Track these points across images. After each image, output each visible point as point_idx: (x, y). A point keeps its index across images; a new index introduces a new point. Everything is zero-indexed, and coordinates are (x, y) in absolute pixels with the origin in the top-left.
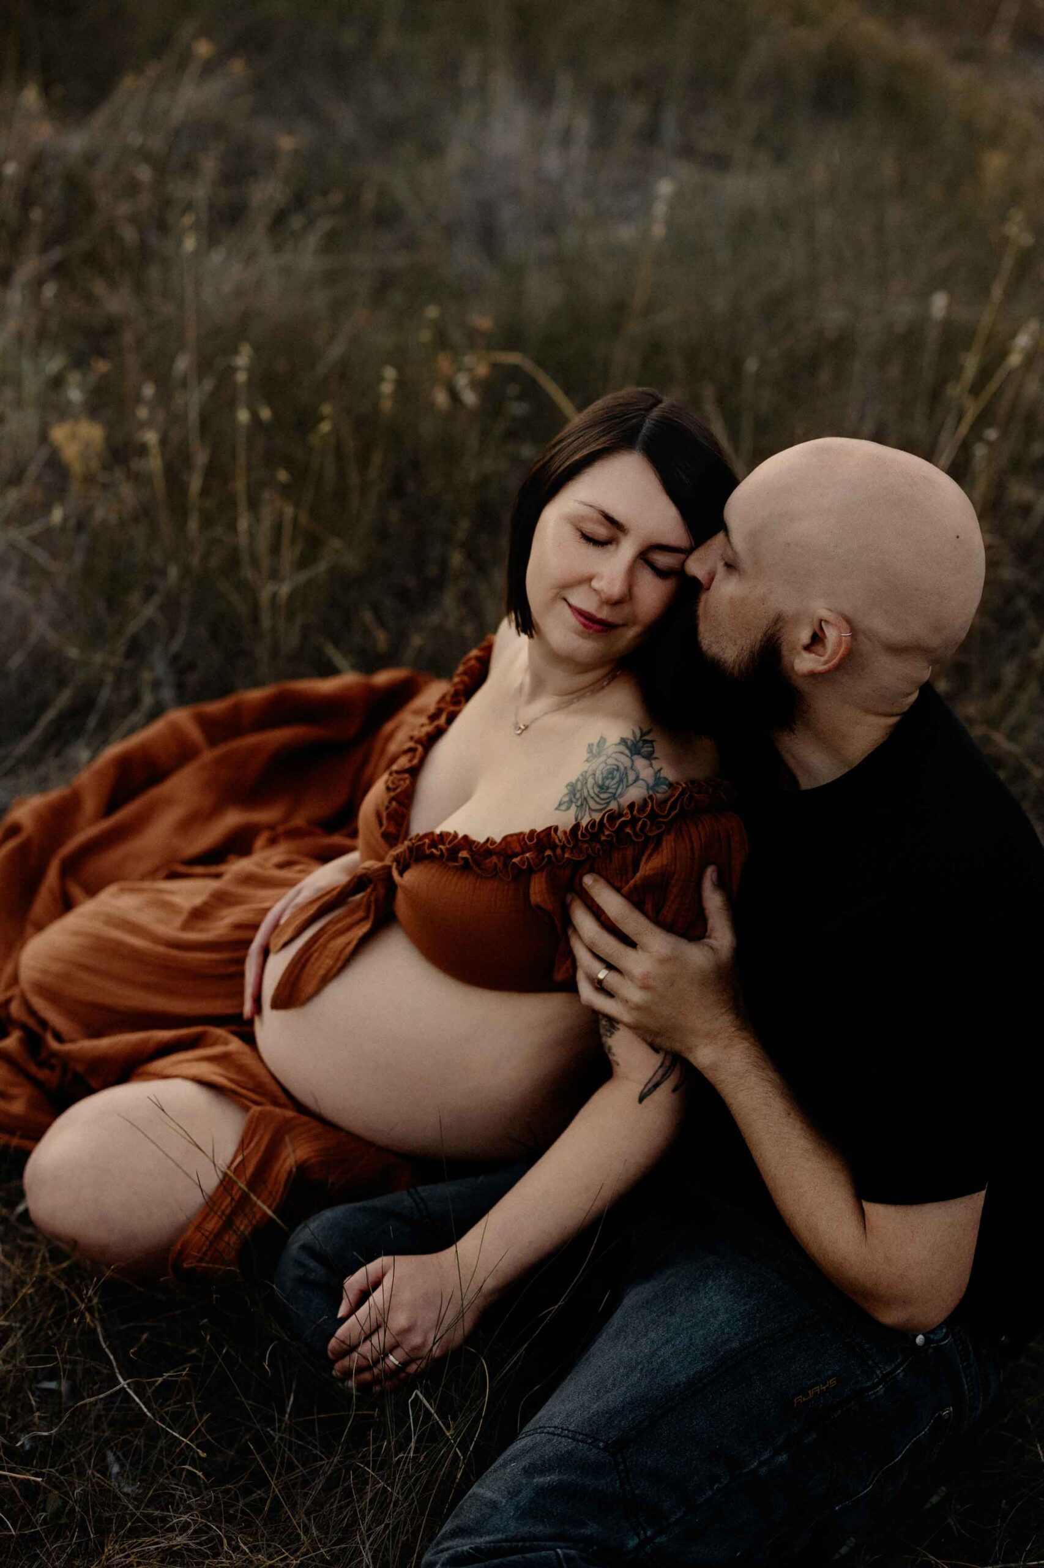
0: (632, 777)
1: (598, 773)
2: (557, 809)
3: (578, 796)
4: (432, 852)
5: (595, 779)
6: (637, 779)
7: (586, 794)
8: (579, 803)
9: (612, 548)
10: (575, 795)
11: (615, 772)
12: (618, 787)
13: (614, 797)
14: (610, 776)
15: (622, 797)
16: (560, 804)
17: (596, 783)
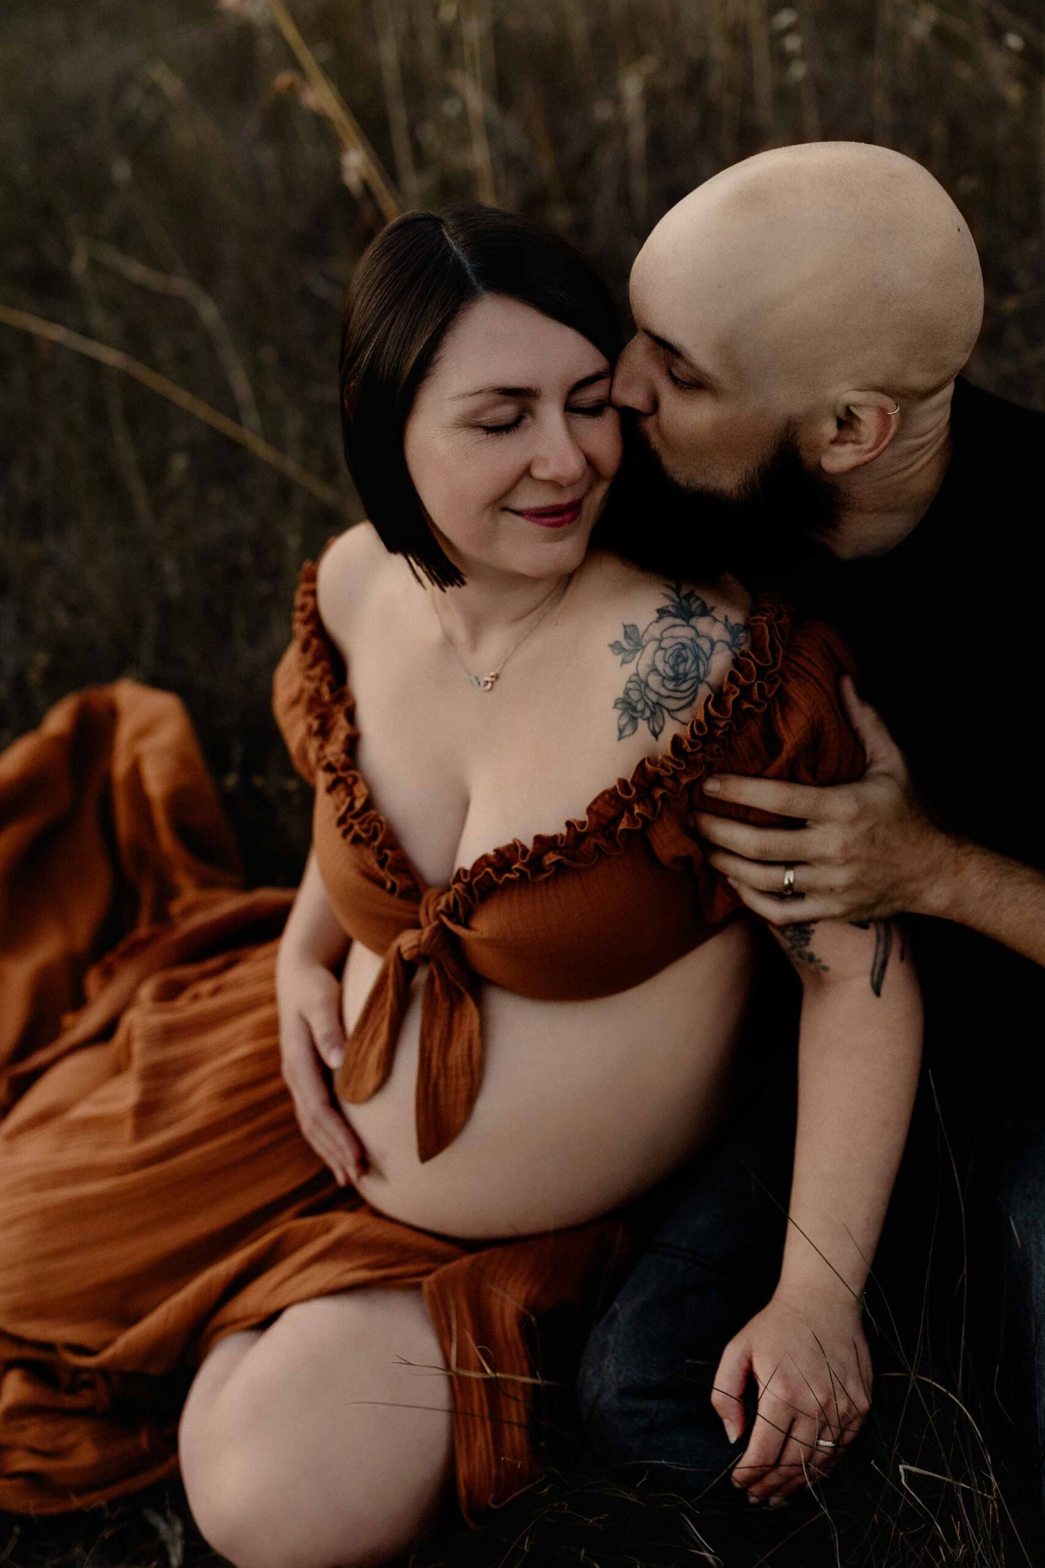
0: (706, 646)
1: (660, 666)
2: (620, 738)
3: (640, 706)
4: (507, 879)
5: (660, 674)
6: (713, 644)
7: (653, 697)
8: (648, 713)
9: (528, 420)
10: (634, 709)
11: (684, 652)
12: (698, 666)
13: (699, 680)
14: (680, 660)
15: (709, 673)
16: (621, 731)
17: (664, 678)
